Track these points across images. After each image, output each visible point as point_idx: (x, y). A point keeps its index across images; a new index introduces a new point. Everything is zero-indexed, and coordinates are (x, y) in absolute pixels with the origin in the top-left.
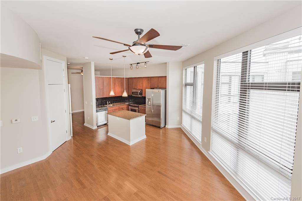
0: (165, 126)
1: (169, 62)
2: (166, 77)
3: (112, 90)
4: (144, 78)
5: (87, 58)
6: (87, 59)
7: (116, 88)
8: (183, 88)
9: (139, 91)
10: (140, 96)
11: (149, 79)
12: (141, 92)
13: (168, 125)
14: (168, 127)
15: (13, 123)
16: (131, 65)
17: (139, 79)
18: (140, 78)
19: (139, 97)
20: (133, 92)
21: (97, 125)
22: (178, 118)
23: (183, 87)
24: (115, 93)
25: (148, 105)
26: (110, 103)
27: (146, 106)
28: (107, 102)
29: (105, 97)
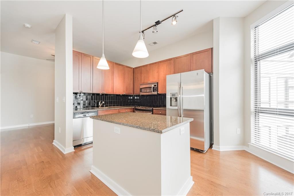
9: (153, 85)
10: (153, 93)
11: (172, 61)
12: (155, 85)
13: (219, 146)
14: (219, 149)
16: (143, 32)
17: (151, 65)
18: (155, 65)
20: (141, 89)
22: (239, 131)
23: (252, 65)
24: (113, 88)
25: (171, 105)
26: (103, 104)
27: (167, 107)
28: (100, 103)
29: (95, 91)
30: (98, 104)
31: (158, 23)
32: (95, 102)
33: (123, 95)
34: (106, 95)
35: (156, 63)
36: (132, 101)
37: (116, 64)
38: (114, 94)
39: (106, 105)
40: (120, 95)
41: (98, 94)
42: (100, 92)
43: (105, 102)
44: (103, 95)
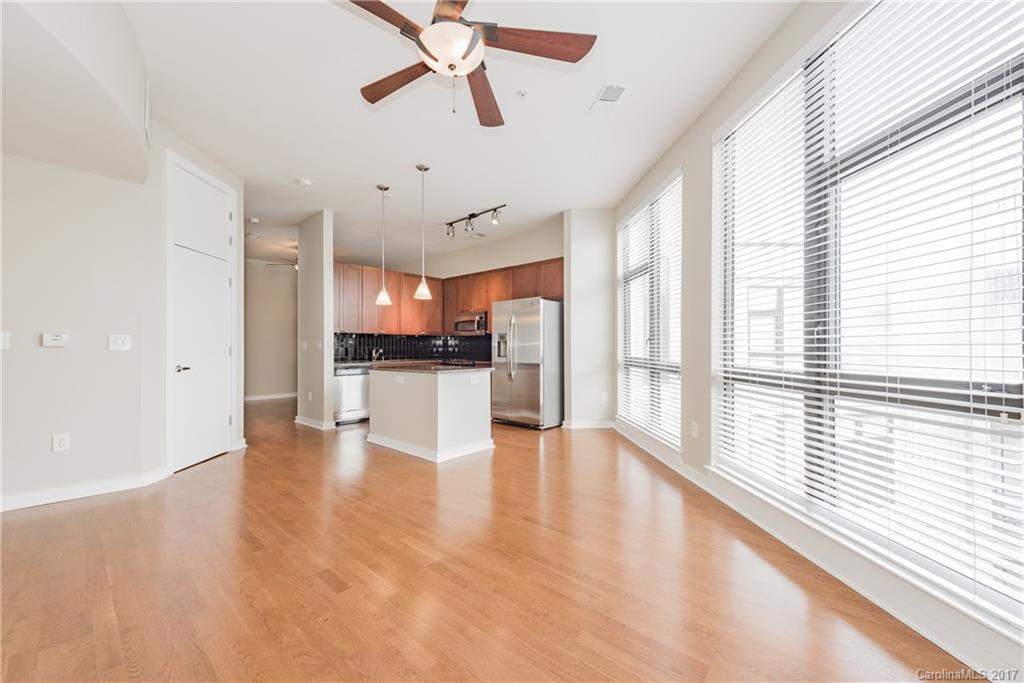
0: (561, 425)
1: (570, 210)
2: (561, 259)
3: (384, 288)
4: (493, 274)
5: (308, 182)
6: (306, 186)
7: (403, 307)
8: (619, 293)
9: (477, 318)
10: (478, 333)
11: (510, 272)
12: (481, 318)
13: (570, 419)
14: (570, 425)
15: (44, 344)
16: (451, 224)
17: (476, 277)
18: (482, 276)
19: (478, 337)
20: (456, 324)
21: (335, 418)
22: (605, 397)
23: (619, 289)
24: (399, 324)
25: (499, 355)
26: (381, 354)
27: (493, 361)
28: (374, 352)
29: (366, 331)
30: (370, 354)
31: (473, 216)
32: (364, 350)
33: (422, 338)
34: (387, 336)
35: (483, 273)
36: (440, 349)
37: (406, 275)
38: (402, 333)
39: (387, 355)
40: (414, 336)
41: (371, 336)
42: (375, 331)
43: (384, 351)
44: (380, 336)
